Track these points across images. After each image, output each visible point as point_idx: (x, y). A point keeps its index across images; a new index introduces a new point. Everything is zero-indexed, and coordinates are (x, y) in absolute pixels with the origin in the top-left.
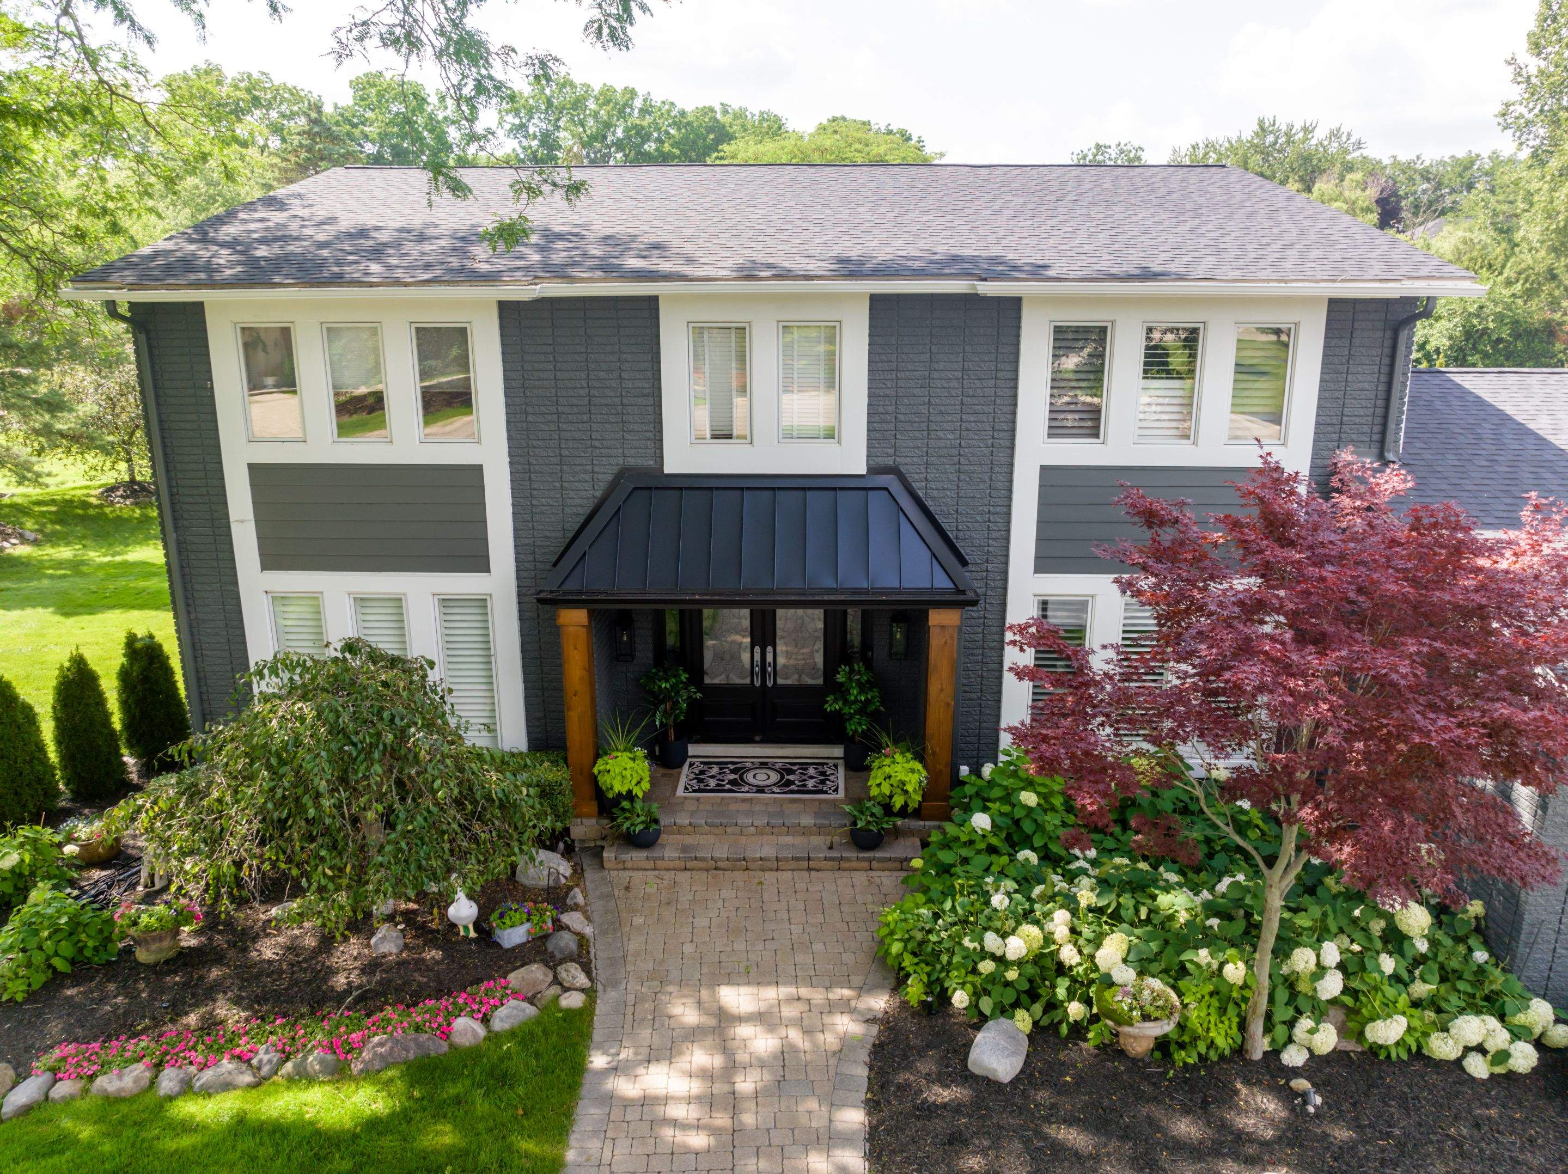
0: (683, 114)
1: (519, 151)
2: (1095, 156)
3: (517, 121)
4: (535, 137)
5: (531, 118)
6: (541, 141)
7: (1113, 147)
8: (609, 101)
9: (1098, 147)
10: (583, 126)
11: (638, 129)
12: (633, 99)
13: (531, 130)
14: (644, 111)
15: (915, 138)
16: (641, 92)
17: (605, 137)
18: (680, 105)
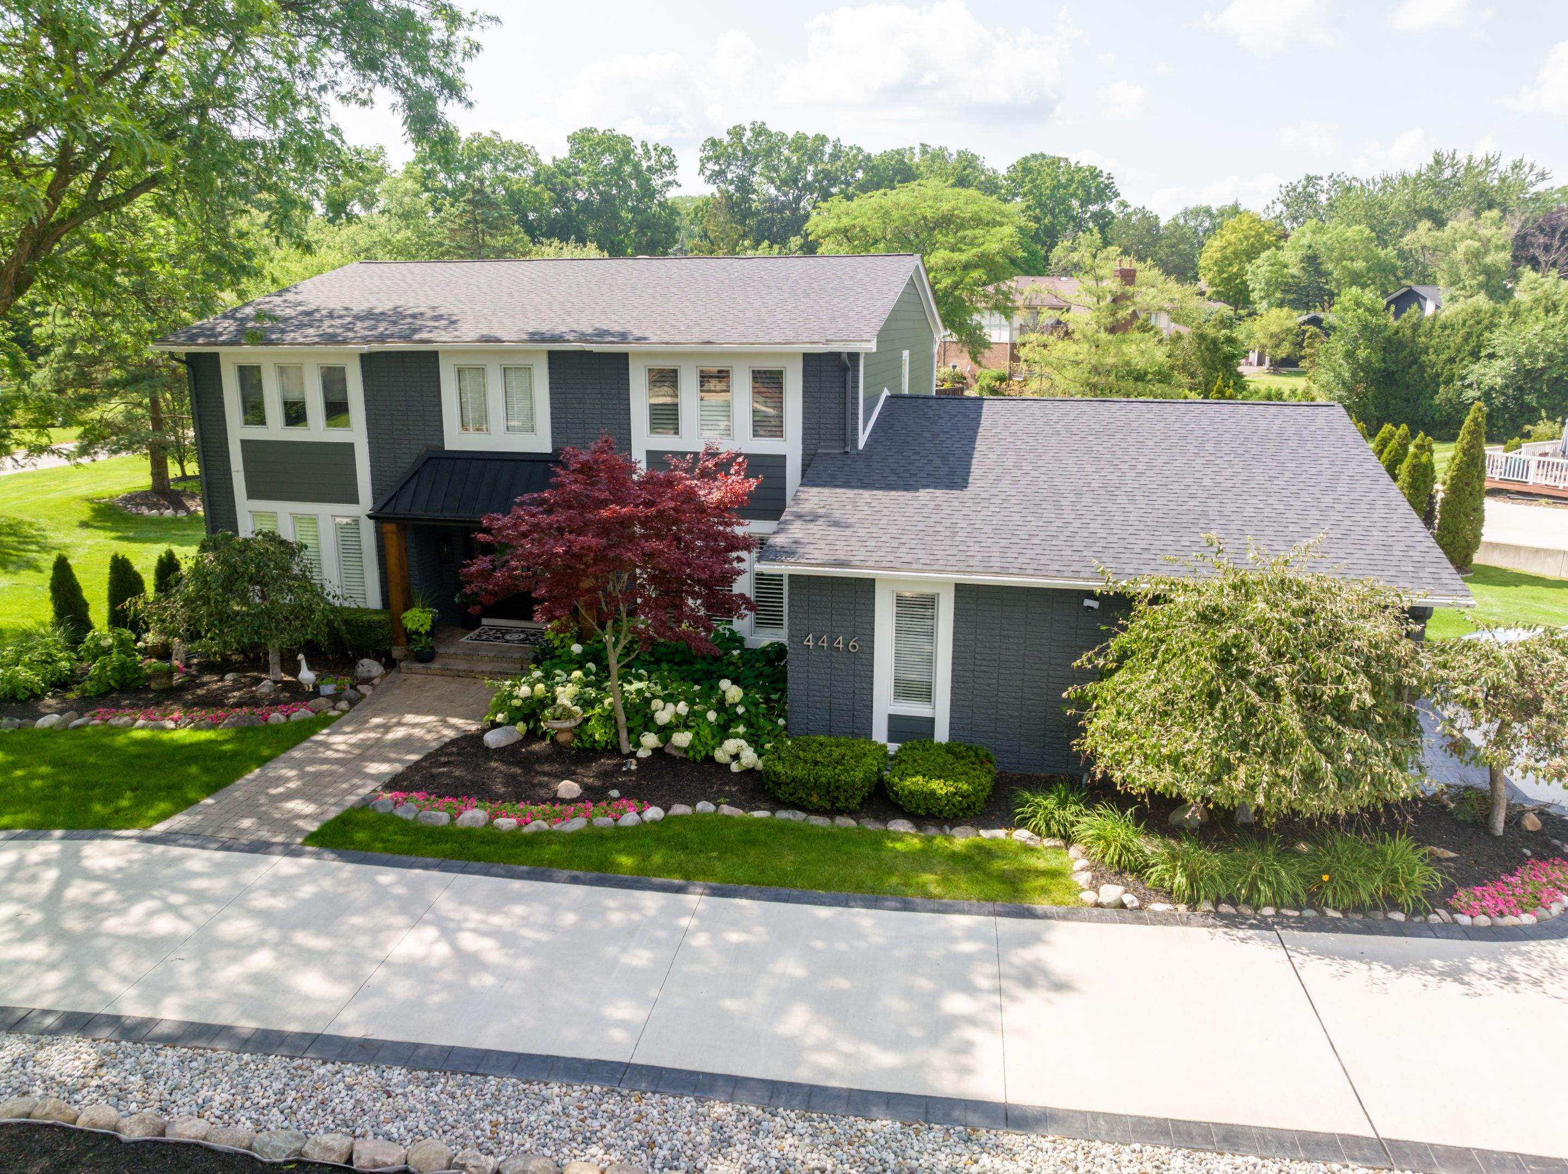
0: (868, 158)
1: (718, 195)
2: (1305, 188)
3: (717, 168)
4: (732, 182)
5: (730, 164)
6: (737, 186)
7: (1325, 178)
8: (801, 148)
9: (1309, 179)
10: (776, 171)
11: (827, 174)
12: (823, 145)
13: (730, 176)
14: (835, 157)
15: (1105, 175)
16: (832, 138)
17: (795, 181)
18: (866, 151)
